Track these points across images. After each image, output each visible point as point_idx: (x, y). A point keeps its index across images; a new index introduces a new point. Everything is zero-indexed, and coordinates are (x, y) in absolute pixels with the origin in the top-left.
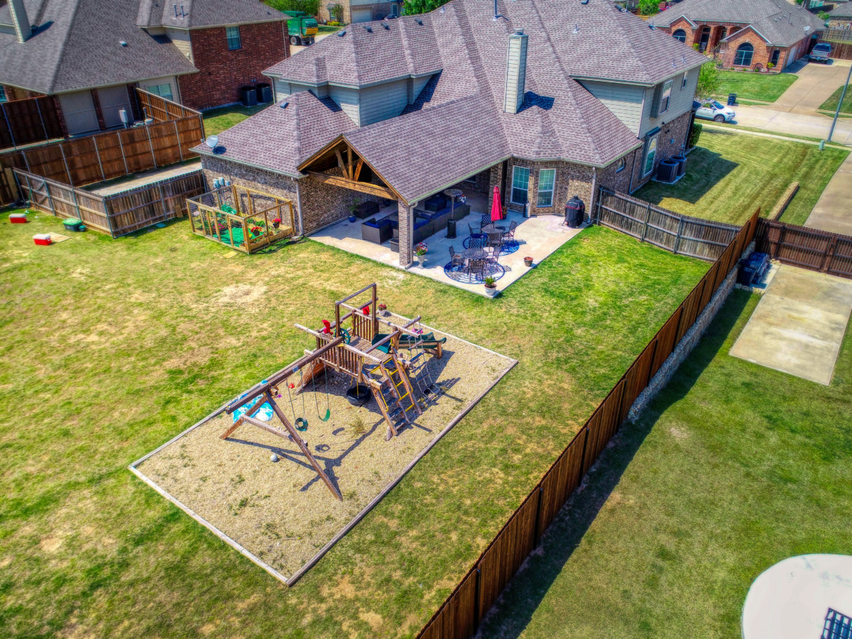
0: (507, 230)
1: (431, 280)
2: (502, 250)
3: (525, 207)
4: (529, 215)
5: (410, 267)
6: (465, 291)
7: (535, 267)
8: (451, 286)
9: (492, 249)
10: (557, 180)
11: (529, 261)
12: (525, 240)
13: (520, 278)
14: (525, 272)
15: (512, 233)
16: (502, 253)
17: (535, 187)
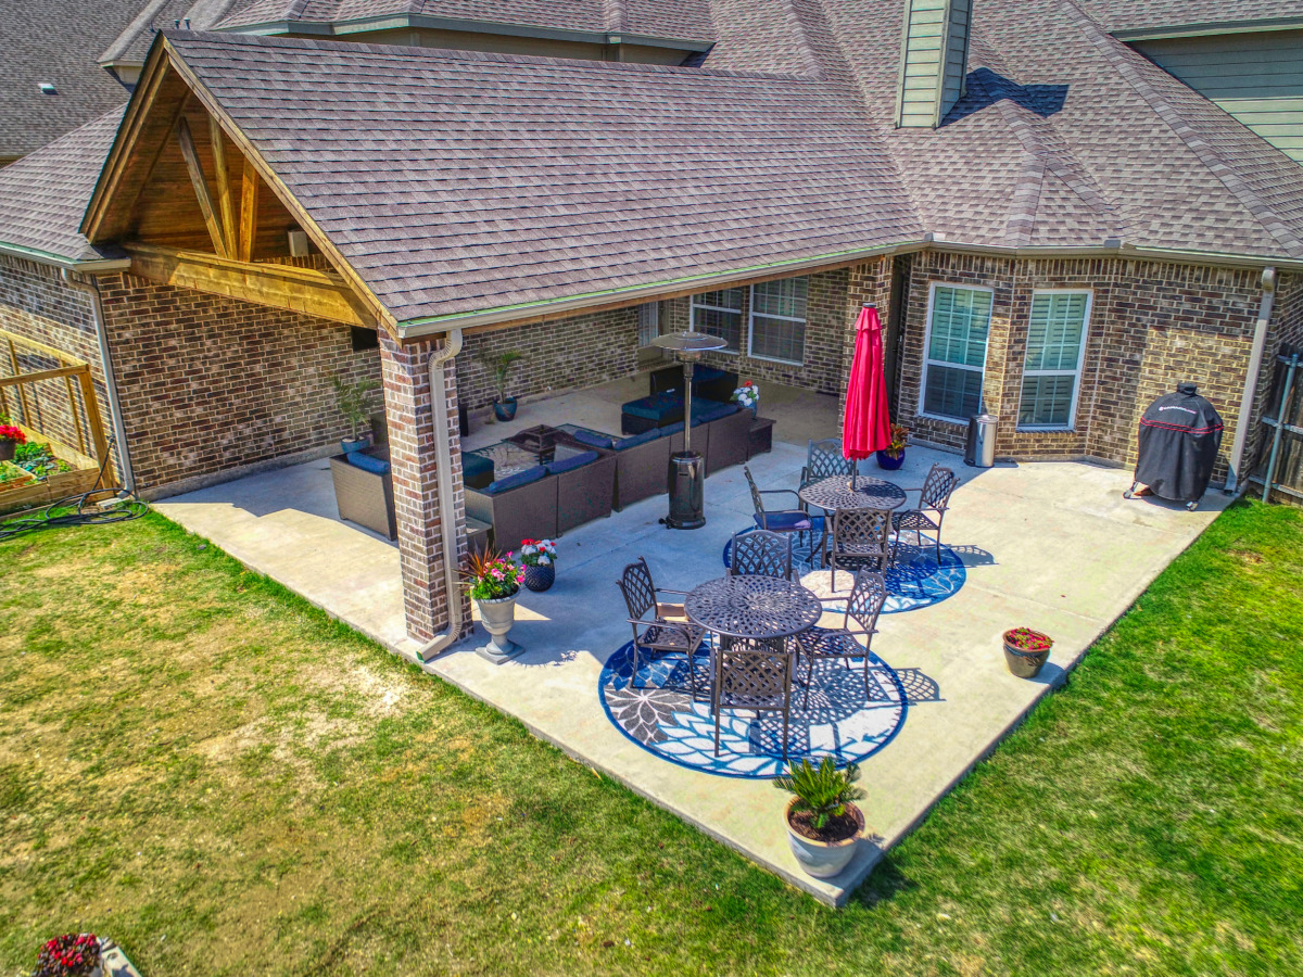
0: (911, 503)
1: (517, 732)
2: (894, 588)
3: (973, 427)
4: (987, 458)
5: (446, 651)
6: (676, 827)
7: (1063, 683)
8: (607, 784)
9: (845, 579)
10: (1096, 332)
11: (1027, 652)
12: (985, 545)
13: (990, 752)
14: (1017, 710)
15: (933, 516)
16: (892, 603)
17: (1015, 357)
